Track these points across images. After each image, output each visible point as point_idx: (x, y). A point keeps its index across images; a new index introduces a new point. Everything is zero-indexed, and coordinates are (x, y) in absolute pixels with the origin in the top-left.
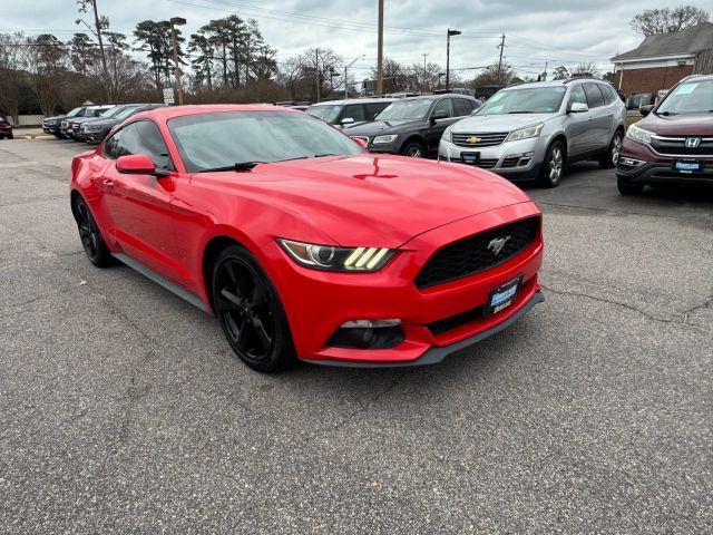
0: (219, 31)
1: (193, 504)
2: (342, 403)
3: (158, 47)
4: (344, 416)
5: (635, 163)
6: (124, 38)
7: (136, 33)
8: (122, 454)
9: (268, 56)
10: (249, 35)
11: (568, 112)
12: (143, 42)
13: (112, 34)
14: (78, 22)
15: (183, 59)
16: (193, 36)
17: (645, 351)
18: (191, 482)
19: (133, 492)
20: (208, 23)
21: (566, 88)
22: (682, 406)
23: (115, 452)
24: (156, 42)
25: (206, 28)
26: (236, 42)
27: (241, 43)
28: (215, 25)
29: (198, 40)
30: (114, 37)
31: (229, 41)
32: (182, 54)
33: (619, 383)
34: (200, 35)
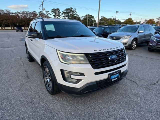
0: (68, 11)
1: (19, 116)
2: (59, 98)
3: (55, 14)
4: (58, 101)
5: (152, 45)
6: (49, 12)
7: (51, 11)
8: (12, 103)
9: (78, 16)
10: (74, 11)
11: (139, 32)
12: (52, 13)
13: (47, 11)
14: (39, 9)
15: (60, 16)
16: (63, 12)
17: (133, 94)
18: (21, 111)
19: (10, 111)
20: (66, 9)
21: (139, 27)
22: (134, 109)
23: (11, 102)
24: (55, 13)
25: (65, 10)
26: (71, 13)
27: (72, 13)
28: (67, 9)
29: (64, 13)
30: (47, 12)
31: (70, 13)
32: (60, 15)
33: (122, 102)
34: (64, 11)
